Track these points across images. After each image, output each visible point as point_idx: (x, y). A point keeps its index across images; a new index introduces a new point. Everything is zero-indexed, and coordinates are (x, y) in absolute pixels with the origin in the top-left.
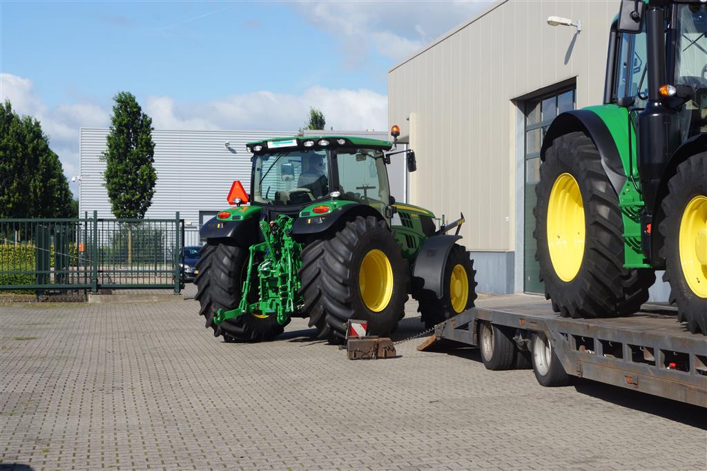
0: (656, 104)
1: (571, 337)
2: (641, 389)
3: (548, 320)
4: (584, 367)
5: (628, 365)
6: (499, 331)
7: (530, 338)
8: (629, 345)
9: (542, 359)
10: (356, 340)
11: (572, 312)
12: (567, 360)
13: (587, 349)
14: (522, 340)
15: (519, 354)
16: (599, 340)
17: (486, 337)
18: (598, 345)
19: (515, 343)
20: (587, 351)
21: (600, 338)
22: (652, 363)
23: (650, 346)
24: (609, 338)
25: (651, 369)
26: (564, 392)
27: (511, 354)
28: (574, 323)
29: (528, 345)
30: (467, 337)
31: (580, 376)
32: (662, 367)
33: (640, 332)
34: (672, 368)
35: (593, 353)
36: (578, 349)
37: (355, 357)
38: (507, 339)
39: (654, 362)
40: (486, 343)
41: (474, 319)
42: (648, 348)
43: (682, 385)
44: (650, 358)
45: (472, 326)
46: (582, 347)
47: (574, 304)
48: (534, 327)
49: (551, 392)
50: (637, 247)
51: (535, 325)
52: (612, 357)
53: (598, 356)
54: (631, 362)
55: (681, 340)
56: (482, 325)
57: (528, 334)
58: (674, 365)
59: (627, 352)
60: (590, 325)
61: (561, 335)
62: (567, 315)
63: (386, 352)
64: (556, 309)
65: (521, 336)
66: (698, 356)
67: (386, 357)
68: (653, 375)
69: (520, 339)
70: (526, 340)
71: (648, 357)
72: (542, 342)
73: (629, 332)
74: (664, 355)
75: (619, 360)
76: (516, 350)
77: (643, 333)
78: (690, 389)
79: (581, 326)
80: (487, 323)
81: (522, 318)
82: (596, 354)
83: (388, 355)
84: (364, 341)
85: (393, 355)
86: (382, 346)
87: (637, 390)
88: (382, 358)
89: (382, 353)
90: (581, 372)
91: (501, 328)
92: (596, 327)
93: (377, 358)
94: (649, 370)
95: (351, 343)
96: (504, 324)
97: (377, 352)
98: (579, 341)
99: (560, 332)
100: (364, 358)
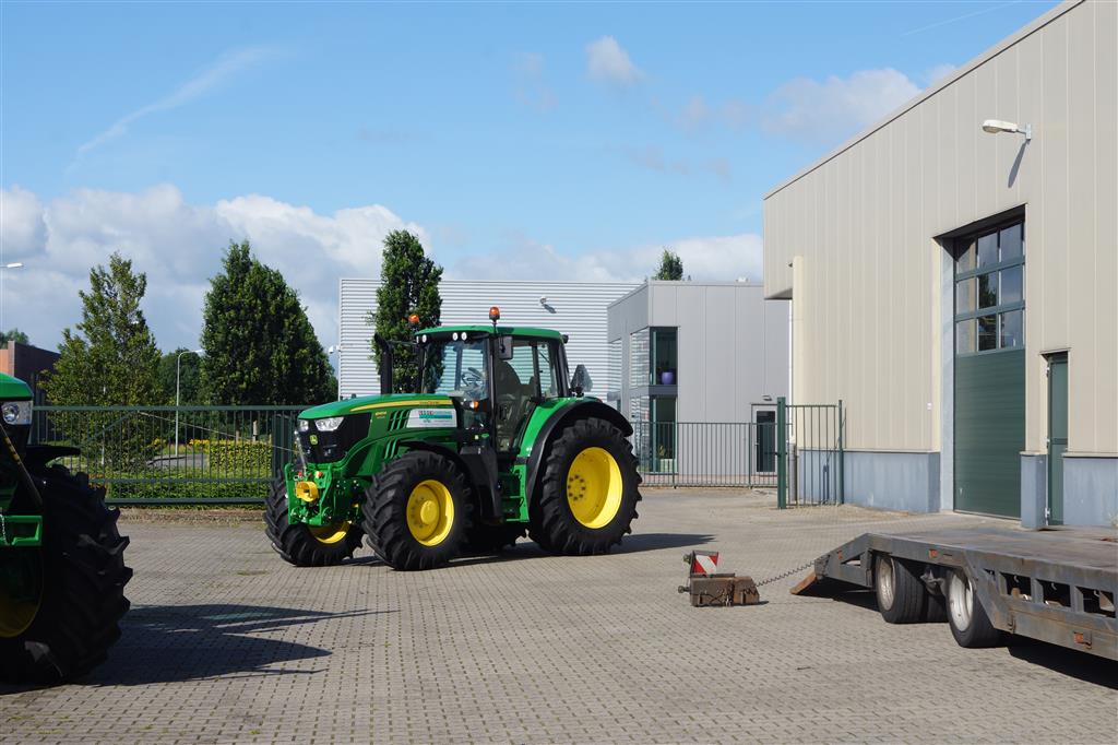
1: (999, 576)
2: (1095, 651)
3: (968, 551)
4: (1016, 618)
5: (1077, 616)
6: (901, 567)
7: (944, 577)
8: (1079, 588)
9: (960, 607)
10: (703, 579)
12: (995, 609)
13: (1022, 593)
14: (934, 580)
15: (931, 599)
16: (1038, 580)
17: (884, 576)
18: (1036, 588)
19: (924, 584)
20: (1021, 596)
21: (1038, 578)
22: (1111, 614)
23: (1109, 590)
24: (1052, 578)
25: (1110, 623)
26: (990, 656)
27: (920, 600)
28: (1003, 556)
29: (942, 587)
30: (859, 576)
31: (1012, 632)
33: (1095, 569)
35: (1031, 598)
36: (1009, 593)
37: (701, 602)
38: (914, 580)
40: (885, 584)
41: (867, 549)
42: (1104, 593)
44: (1109, 607)
45: (865, 557)
46: (1015, 590)
48: (949, 561)
49: (972, 656)
51: (950, 558)
52: (1056, 606)
53: (1037, 603)
54: (1083, 612)
56: (878, 558)
57: (942, 571)
59: (1077, 598)
60: (1026, 558)
61: (986, 574)
63: (744, 596)
65: (931, 575)
67: (745, 604)
68: (1113, 630)
69: (930, 578)
70: (939, 579)
71: (1105, 606)
72: (960, 582)
73: (1079, 570)
75: (1067, 609)
76: (926, 595)
77: (1098, 572)
79: (1013, 560)
80: (886, 556)
81: (932, 549)
82: (1033, 600)
83: (747, 601)
84: (714, 582)
85: (755, 601)
86: (739, 588)
87: (1089, 652)
88: (739, 604)
89: (739, 598)
90: (1014, 627)
91: (906, 562)
92: (1034, 562)
93: (733, 604)
94: (1107, 624)
95: (695, 583)
96: (909, 557)
97: (732, 596)
98: (1010, 581)
99: (985, 568)
100: (714, 605)
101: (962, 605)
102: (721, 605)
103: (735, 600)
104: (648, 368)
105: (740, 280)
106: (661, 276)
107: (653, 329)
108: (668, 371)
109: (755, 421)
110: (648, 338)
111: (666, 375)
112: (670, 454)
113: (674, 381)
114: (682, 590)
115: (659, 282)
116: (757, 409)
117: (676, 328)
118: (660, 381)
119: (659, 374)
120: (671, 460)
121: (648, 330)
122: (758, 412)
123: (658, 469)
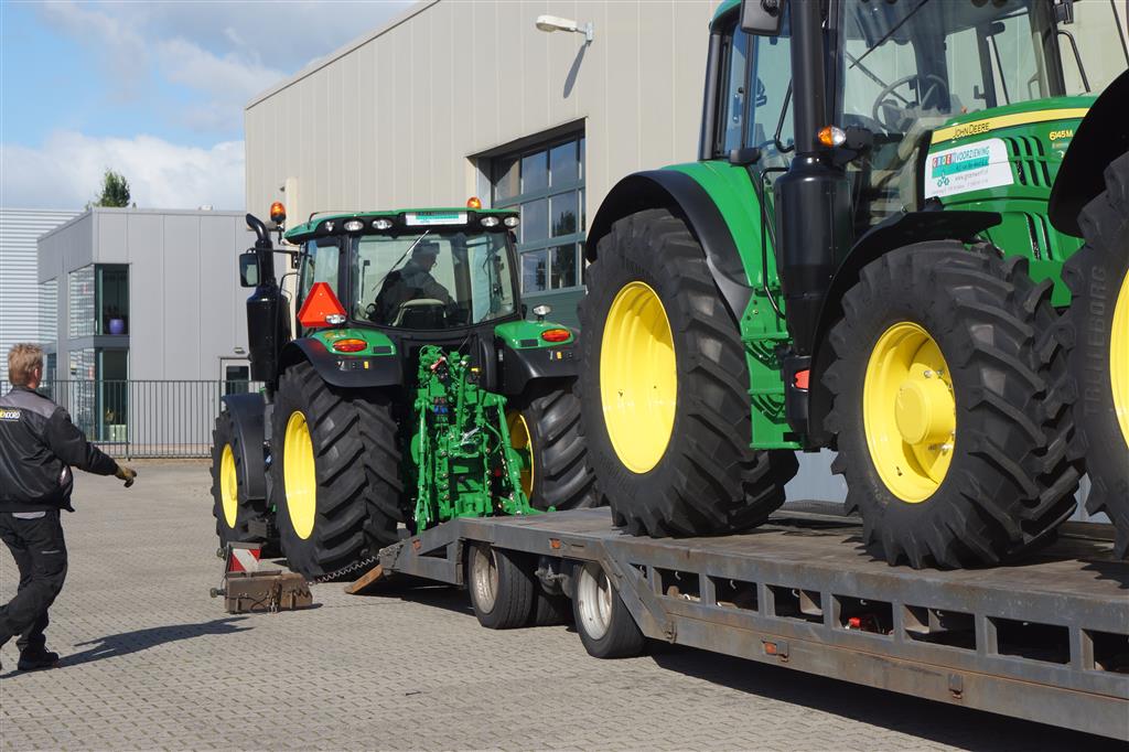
0: (810, 161)
1: (652, 573)
2: (794, 664)
3: (607, 542)
4: (680, 625)
5: (768, 620)
6: (506, 561)
7: (571, 573)
8: (768, 586)
9: (594, 610)
10: (242, 578)
11: (652, 527)
12: (646, 614)
13: (682, 592)
14: (553, 576)
15: (541, 600)
16: (709, 577)
17: (480, 572)
18: (707, 587)
19: (536, 582)
20: (683, 597)
21: (710, 574)
22: (819, 619)
23: (816, 589)
24: (731, 573)
25: (816, 630)
26: (636, 668)
27: (528, 600)
28: (658, 548)
29: (564, 585)
30: (445, 571)
31: (671, 642)
32: (836, 625)
33: (793, 563)
34: (853, 626)
35: (698, 600)
36: (665, 593)
37: (240, 607)
38: (522, 575)
39: (822, 616)
40: (481, 582)
41: (457, 538)
42: (808, 593)
43: (878, 659)
44: (812, 610)
45: (454, 551)
46: (673, 589)
47: (656, 512)
48: (579, 553)
49: (614, 669)
50: (775, 412)
51: (581, 550)
52: (731, 608)
53: (708, 606)
54: (774, 617)
55: (875, 578)
56: (472, 549)
57: (566, 565)
58: (857, 622)
59: (766, 598)
60: (692, 550)
61: (634, 569)
62: (642, 531)
63: (294, 598)
64: (621, 522)
65: (550, 569)
66: (908, 607)
67: (295, 608)
68: (820, 640)
69: (548, 575)
70: (560, 576)
71: (806, 608)
72: (591, 579)
73: (772, 564)
74: (839, 605)
75: (752, 613)
76: (538, 592)
77: (799, 566)
78: (895, 665)
79: (673, 552)
80: (485, 547)
81: (554, 538)
82: (703, 602)
83: (297, 605)
84: (255, 582)
85: (307, 604)
86: (287, 589)
87: (786, 666)
88: (288, 609)
89: (287, 601)
90: (673, 634)
91: (513, 555)
92: (705, 554)
93: (280, 609)
94: (812, 632)
95: (232, 583)
96: (519, 549)
97: (279, 599)
98: (668, 578)
99: (634, 562)
100: (256, 611)
101: (593, 607)
102: (265, 610)
103: (283, 604)
104: (93, 315)
105: (204, 208)
106: (104, 203)
107: (98, 266)
108: (117, 317)
109: (224, 378)
110: (93, 279)
111: (115, 323)
112: (121, 418)
113: (125, 330)
114: (215, 593)
115: (102, 209)
116: (227, 363)
117: (127, 266)
118: (107, 330)
119: (106, 323)
120: (124, 426)
121: (92, 268)
122: (228, 368)
123: (107, 437)
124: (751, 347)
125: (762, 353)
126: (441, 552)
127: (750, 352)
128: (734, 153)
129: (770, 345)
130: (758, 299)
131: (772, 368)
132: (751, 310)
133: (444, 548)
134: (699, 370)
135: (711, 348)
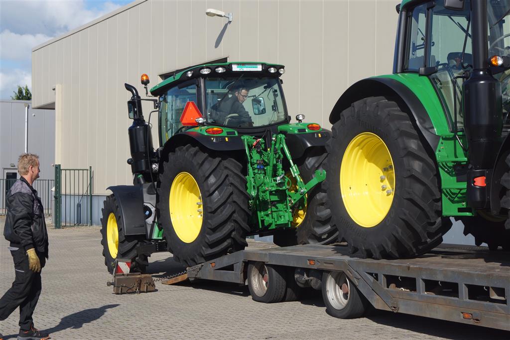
0: (481, 73)
1: (381, 277)
2: (484, 324)
4: (401, 303)
5: (464, 302)
6: (274, 271)
8: (465, 284)
9: (335, 295)
10: (122, 277)
12: (376, 297)
14: (307, 278)
16: (422, 279)
18: (421, 285)
20: (400, 289)
21: (424, 278)
22: (503, 302)
23: (501, 286)
24: (440, 278)
25: (500, 307)
27: (284, 290)
28: (387, 264)
29: (312, 283)
30: (234, 277)
31: (395, 312)
33: (484, 273)
35: (415, 292)
36: (388, 287)
37: (121, 291)
38: (281, 278)
39: (506, 300)
40: (255, 281)
41: (243, 260)
42: (494, 289)
45: (239, 268)
46: (393, 286)
50: (452, 197)
51: (331, 265)
53: (421, 294)
54: (468, 300)
56: (251, 265)
57: (321, 274)
59: (464, 291)
60: (411, 266)
61: (369, 276)
63: (147, 286)
65: (305, 275)
67: (147, 291)
68: (503, 312)
69: (303, 278)
70: (311, 278)
71: (494, 296)
72: (333, 280)
73: (468, 274)
77: (488, 275)
79: (398, 267)
80: (260, 264)
81: (312, 259)
83: (149, 290)
84: (129, 279)
85: (153, 289)
86: (143, 282)
87: (479, 325)
88: (144, 292)
89: (144, 288)
90: (397, 307)
91: (277, 268)
92: (420, 269)
93: (140, 292)
94: (498, 308)
95: (118, 279)
97: (140, 287)
98: (391, 280)
99: (368, 272)
100: (129, 293)
102: (134, 293)
103: (141, 290)
109: (5, 178)
114: (110, 284)
116: (6, 171)
122: (7, 173)
124: (441, 165)
125: (447, 168)
126: (230, 268)
127: (441, 167)
128: (422, 70)
129: (451, 165)
130: (443, 141)
131: (452, 176)
132: (440, 147)
133: (232, 266)
134: (413, 177)
135: (417, 166)
